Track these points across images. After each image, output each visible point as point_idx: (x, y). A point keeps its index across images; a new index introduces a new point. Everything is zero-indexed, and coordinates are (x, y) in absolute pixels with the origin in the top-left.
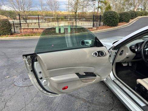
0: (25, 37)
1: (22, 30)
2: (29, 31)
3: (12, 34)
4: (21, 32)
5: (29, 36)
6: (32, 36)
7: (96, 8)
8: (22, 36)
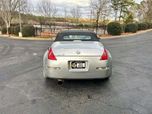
0: (43, 39)
1: (42, 34)
2: (46, 34)
3: (34, 36)
4: (41, 35)
5: (46, 38)
6: (48, 38)
7: (119, 17)
8: (41, 37)
